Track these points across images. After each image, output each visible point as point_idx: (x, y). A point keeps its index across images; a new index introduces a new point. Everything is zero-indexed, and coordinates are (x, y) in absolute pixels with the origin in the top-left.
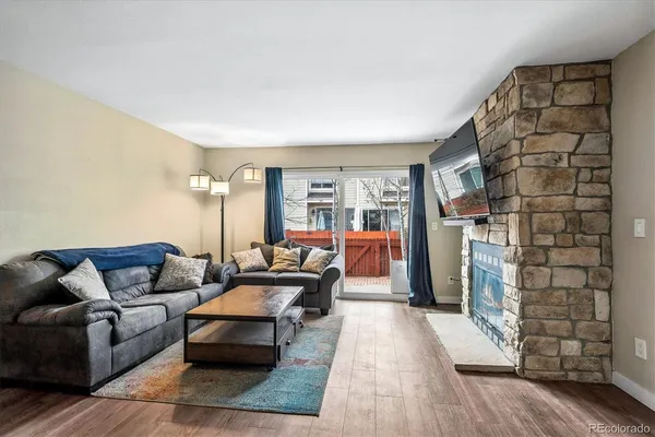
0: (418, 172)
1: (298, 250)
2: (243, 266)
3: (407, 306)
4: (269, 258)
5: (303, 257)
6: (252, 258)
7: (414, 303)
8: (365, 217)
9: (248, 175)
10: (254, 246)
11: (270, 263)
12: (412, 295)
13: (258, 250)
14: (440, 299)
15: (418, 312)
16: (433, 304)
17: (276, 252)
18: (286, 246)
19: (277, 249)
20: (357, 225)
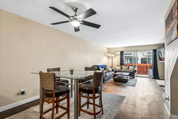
0: (155, 51)
1: (127, 67)
2: (117, 69)
3: (152, 79)
4: (122, 68)
5: (128, 68)
6: (118, 68)
7: (153, 78)
8: (142, 60)
9: (118, 53)
10: (118, 66)
11: (122, 69)
12: (153, 77)
13: (119, 67)
14: (160, 78)
15: (155, 80)
16: (159, 79)
17: (123, 67)
18: (125, 66)
19: (123, 66)
20: (139, 62)
